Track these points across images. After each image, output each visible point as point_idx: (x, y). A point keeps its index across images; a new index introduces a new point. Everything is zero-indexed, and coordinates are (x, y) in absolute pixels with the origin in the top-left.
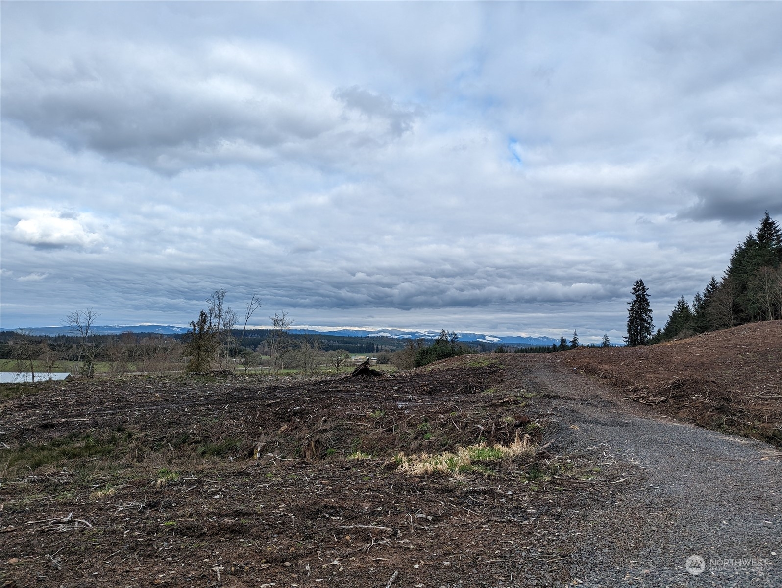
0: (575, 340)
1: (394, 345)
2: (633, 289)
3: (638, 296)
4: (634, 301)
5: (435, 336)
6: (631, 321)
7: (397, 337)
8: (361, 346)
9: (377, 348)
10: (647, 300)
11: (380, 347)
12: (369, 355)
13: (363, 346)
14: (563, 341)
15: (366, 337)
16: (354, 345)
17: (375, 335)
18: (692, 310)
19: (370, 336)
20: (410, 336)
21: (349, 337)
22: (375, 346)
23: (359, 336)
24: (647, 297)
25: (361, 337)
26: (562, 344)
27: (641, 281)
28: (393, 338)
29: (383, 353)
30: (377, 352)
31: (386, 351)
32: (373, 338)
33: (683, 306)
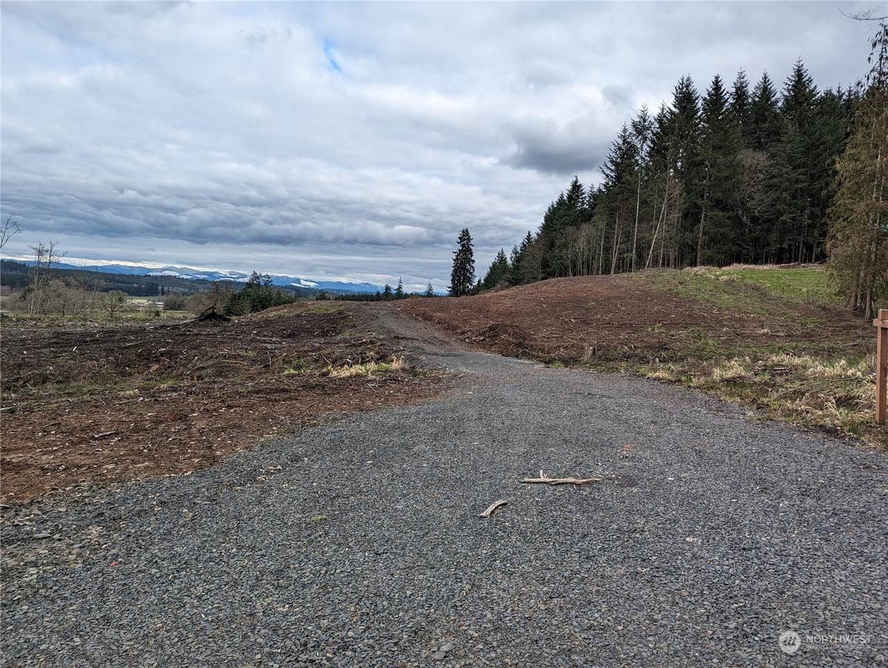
0: (400, 288)
1: (185, 286)
2: (459, 238)
3: (463, 246)
4: (459, 250)
5: (238, 278)
6: (455, 271)
7: (188, 277)
8: (140, 288)
9: (162, 289)
10: (471, 250)
11: (166, 289)
12: (152, 298)
13: (143, 286)
14: (388, 288)
15: (146, 276)
16: (128, 285)
17: (159, 274)
18: (509, 262)
19: (151, 274)
20: (206, 276)
21: (120, 275)
22: (160, 288)
23: (136, 273)
24: (471, 247)
25: (138, 276)
26: (386, 291)
27: (467, 231)
28: (183, 278)
29: (171, 297)
30: (163, 295)
31: (175, 293)
32: (157, 277)
33: (502, 257)
